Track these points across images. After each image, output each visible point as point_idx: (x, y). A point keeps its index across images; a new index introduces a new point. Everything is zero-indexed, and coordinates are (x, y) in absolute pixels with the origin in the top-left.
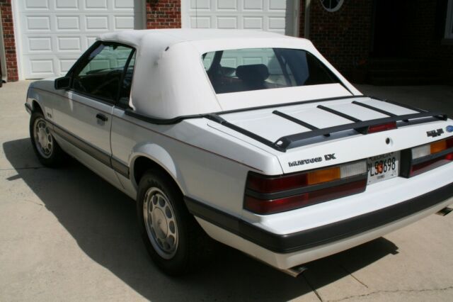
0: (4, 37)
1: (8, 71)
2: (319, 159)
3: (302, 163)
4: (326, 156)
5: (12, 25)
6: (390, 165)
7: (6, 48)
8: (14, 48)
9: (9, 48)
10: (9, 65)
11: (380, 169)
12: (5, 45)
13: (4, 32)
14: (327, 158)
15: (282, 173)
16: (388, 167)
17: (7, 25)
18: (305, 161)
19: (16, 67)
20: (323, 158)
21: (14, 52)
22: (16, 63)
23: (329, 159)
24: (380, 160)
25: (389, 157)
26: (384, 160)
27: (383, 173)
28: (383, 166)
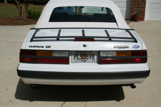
3: (34, 47)
4: (46, 46)
6: (91, 57)
11: (84, 58)
15: (25, 49)
16: (89, 58)
18: (36, 46)
20: (45, 47)
23: (48, 47)
24: (83, 54)
25: (90, 53)
26: (87, 54)
27: (86, 59)
28: (86, 56)
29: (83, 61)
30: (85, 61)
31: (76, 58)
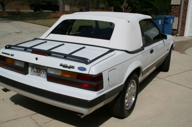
0: (182, 17)
1: (180, 32)
2: (9, 55)
5: (186, 12)
6: (44, 72)
7: (182, 22)
8: (185, 22)
9: (183, 22)
10: (181, 29)
11: (38, 71)
12: (182, 21)
13: (182, 15)
14: (11, 55)
16: (43, 72)
17: (184, 12)
19: (184, 30)
21: (185, 24)
22: (184, 29)
24: (38, 67)
25: (43, 68)
26: (41, 68)
27: (40, 74)
28: (40, 70)
29: (38, 74)
30: (39, 75)
31: (33, 70)
